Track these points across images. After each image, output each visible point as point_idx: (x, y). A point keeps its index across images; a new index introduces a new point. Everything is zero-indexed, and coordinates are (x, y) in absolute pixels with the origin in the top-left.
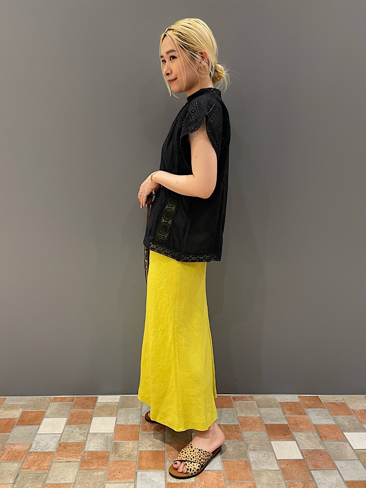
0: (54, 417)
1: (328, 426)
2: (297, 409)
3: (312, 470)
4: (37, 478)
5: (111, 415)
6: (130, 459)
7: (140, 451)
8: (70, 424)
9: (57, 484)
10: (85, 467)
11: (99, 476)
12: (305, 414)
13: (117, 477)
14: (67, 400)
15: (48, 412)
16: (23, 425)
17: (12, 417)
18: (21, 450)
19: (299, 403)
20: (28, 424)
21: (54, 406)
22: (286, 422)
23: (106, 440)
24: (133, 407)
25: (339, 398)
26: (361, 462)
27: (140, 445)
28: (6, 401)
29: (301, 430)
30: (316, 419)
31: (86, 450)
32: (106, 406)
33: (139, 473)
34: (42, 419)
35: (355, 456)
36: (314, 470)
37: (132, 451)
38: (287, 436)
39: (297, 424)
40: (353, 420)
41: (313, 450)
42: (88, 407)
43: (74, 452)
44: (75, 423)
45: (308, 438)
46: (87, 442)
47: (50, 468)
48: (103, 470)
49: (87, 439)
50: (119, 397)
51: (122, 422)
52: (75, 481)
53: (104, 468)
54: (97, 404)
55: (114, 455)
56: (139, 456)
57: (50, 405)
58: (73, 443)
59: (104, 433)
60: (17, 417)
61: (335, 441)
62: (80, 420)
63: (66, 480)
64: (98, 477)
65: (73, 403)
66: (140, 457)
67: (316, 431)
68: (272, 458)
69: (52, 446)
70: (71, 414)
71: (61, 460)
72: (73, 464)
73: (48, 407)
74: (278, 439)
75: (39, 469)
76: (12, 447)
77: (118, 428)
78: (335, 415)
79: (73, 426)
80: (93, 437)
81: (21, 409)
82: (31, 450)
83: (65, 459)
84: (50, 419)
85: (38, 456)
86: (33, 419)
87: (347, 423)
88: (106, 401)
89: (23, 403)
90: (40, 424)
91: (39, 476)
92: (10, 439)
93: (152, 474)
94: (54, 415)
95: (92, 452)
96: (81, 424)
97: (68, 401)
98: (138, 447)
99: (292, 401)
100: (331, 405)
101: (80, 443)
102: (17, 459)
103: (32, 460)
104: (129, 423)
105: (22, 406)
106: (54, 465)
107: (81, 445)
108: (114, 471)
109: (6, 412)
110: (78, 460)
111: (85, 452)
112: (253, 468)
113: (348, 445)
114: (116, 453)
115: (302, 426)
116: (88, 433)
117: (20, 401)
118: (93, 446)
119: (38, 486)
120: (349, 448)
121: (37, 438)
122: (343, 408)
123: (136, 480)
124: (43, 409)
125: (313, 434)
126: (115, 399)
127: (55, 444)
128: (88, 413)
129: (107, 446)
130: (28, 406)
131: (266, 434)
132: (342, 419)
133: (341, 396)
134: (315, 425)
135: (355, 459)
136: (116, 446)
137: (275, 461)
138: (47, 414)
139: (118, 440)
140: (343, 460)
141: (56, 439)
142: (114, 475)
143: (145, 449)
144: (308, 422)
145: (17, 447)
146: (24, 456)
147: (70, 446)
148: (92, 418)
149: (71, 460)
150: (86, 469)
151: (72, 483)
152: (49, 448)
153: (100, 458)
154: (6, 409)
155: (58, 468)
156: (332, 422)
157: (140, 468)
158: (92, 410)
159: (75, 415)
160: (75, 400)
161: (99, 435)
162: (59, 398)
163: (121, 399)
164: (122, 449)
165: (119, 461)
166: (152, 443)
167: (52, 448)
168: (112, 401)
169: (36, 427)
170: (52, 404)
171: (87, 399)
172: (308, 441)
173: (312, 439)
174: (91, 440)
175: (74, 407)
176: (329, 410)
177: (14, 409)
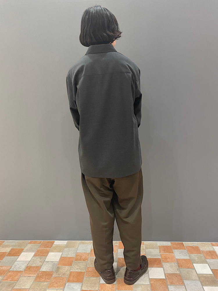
1: (185, 260)
2: (169, 250)
4: (9, 285)
5: (59, 252)
6: (64, 276)
7: (71, 272)
8: (35, 256)
9: (19, 289)
12: (172, 253)
13: (54, 286)
15: (26, 249)
16: (10, 256)
17: (5, 252)
18: (5, 269)
19: (170, 246)
20: (12, 256)
22: (160, 257)
23: (54, 265)
24: (73, 247)
25: (195, 244)
26: (200, 281)
27: (72, 268)
28: (4, 243)
29: (168, 262)
30: (178, 256)
31: (41, 270)
32: (58, 246)
33: (67, 284)
34: (21, 253)
36: (170, 285)
37: (66, 271)
38: (159, 265)
39: (166, 258)
40: (201, 257)
41: (172, 274)
42: (48, 247)
43: (34, 271)
44: (39, 255)
45: (171, 266)
46: (43, 266)
47: (18, 280)
48: (47, 282)
49: (43, 264)
50: (66, 241)
51: (65, 255)
52: (31, 287)
53: (48, 280)
54: (54, 245)
55: (55, 274)
56: (70, 274)
57: (28, 245)
58: (35, 266)
59: (53, 261)
60: (8, 252)
61: (187, 269)
62: (42, 254)
63: (25, 287)
64: (43, 285)
65: (40, 244)
67: (177, 262)
68: (146, 278)
69: (23, 267)
71: (25, 276)
72: (31, 278)
73: (26, 246)
74: (152, 267)
75: (12, 280)
77: (62, 259)
78: (190, 254)
79: (37, 257)
80: (47, 263)
81: (11, 247)
82: (10, 270)
83: (28, 275)
84: (25, 253)
85: (13, 273)
87: (197, 259)
88: (58, 244)
90: (19, 256)
91: (11, 284)
93: (74, 285)
94: (28, 251)
95: (44, 272)
96: (42, 256)
97: (37, 243)
98: (70, 269)
99: (167, 245)
100: (189, 248)
101: (38, 266)
102: (2, 274)
103: (9, 275)
104: (69, 256)
105: (12, 246)
106: (21, 278)
107: (39, 268)
108: (53, 283)
109: (3, 249)
110: (35, 276)
111: (40, 272)
113: (194, 271)
114: (57, 273)
115: (169, 260)
116: (44, 261)
117: (12, 243)
118: (45, 268)
119: (9, 290)
120: (195, 273)
121: (16, 263)
122: (196, 250)
123: (64, 288)
124: (23, 247)
125: (175, 264)
126: (64, 243)
128: (47, 250)
129: (53, 268)
130: (15, 246)
132: (194, 256)
133: (196, 242)
134: (177, 259)
135: (197, 279)
136: (58, 269)
137: (148, 279)
138: (24, 250)
139: (60, 265)
140: (189, 280)
141: (26, 264)
142: (53, 285)
143: (74, 271)
144: (173, 257)
145: (3, 268)
146: (6, 273)
147: (32, 268)
148: (48, 253)
149: (31, 276)
150: (38, 281)
151: (28, 289)
152: (20, 269)
153: (48, 275)
154: (3, 247)
155: (23, 280)
156: (187, 258)
157: (68, 281)
158: (50, 249)
159: (40, 251)
160: (42, 243)
161: (50, 262)
162: (33, 241)
163: (67, 243)
164: (61, 271)
165: (58, 277)
166: (79, 267)
167: (22, 269)
168: (62, 244)
169: (16, 257)
170: (29, 245)
171: (48, 242)
172: (170, 268)
173: (173, 267)
174: (45, 265)
175: (40, 246)
176: (187, 251)
177: (7, 247)
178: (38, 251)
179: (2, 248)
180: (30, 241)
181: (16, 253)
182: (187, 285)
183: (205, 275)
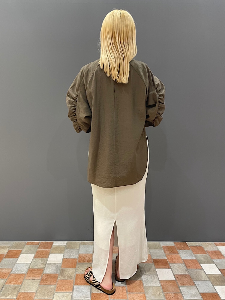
0: (26, 254)
1: (192, 260)
2: (173, 250)
3: (180, 286)
4: (14, 288)
5: (61, 253)
6: (70, 278)
7: (77, 274)
8: (36, 258)
9: (26, 293)
10: (43, 283)
11: (51, 288)
12: (178, 253)
13: (62, 289)
14: (35, 244)
15: (24, 250)
16: (8, 258)
17: (2, 253)
18: (6, 272)
19: (174, 246)
20: (11, 258)
21: (27, 247)
22: (165, 258)
23: (57, 267)
24: (74, 248)
25: (199, 244)
26: (210, 281)
27: (77, 270)
29: (175, 263)
30: (184, 256)
31: (44, 273)
32: (58, 247)
33: (75, 287)
34: (20, 255)
35: (207, 278)
36: (182, 286)
37: (72, 274)
38: (166, 266)
39: (172, 259)
40: (207, 257)
41: (181, 274)
42: (47, 248)
43: (37, 274)
44: (39, 257)
45: (179, 267)
46: (45, 268)
47: (22, 283)
48: (53, 285)
51: (67, 256)
52: (37, 290)
53: (54, 283)
54: (53, 246)
55: (60, 276)
56: (76, 277)
58: (37, 269)
59: (56, 263)
60: (5, 253)
61: (195, 269)
63: (31, 290)
65: (39, 245)
67: (184, 263)
68: (156, 280)
69: (24, 270)
70: (37, 251)
71: (29, 279)
72: (36, 281)
73: (24, 247)
74: (160, 268)
75: (16, 283)
76: (1, 270)
77: (65, 261)
78: (196, 254)
79: (37, 259)
80: (49, 265)
81: (8, 249)
82: (12, 273)
83: (31, 278)
84: (24, 254)
85: (16, 276)
86: (14, 255)
88: (58, 245)
89: (9, 245)
90: (18, 258)
91: (16, 288)
93: (83, 288)
94: (27, 252)
95: (48, 274)
99: (170, 245)
100: (194, 248)
101: (41, 269)
102: (3, 277)
103: (12, 278)
104: (71, 257)
105: (8, 247)
106: (25, 281)
108: (60, 286)
110: (39, 279)
112: (144, 285)
113: (203, 271)
114: (62, 275)
115: (175, 260)
116: (46, 263)
118: (48, 271)
120: (203, 273)
121: (16, 265)
122: (201, 250)
123: (73, 291)
124: (20, 249)
125: (182, 266)
126: (64, 243)
127: (26, 269)
128: (47, 251)
129: (57, 271)
130: (12, 247)
131: (153, 265)
132: (200, 257)
133: (200, 242)
134: (183, 260)
135: (207, 280)
136: (62, 271)
137: (158, 281)
138: (23, 251)
139: (64, 267)
140: (199, 280)
141: (27, 266)
142: (60, 288)
143: (80, 273)
144: (179, 258)
145: (4, 271)
146: (8, 276)
147: (35, 271)
148: (49, 254)
149: (35, 278)
151: (34, 292)
152: (22, 271)
153: (53, 278)
155: (27, 283)
156: (194, 258)
157: (76, 284)
158: (50, 250)
159: (40, 252)
160: (40, 243)
161: (53, 264)
162: (31, 242)
163: (67, 243)
164: (66, 273)
165: (64, 279)
166: (84, 269)
167: (24, 271)
168: (62, 245)
169: (16, 259)
170: (26, 246)
171: (47, 243)
172: (179, 269)
173: (181, 268)
174: (48, 267)
175: (39, 248)
176: (192, 251)
177: (4, 248)
178: (37, 253)
180: (27, 242)
181: (15, 255)
182: (198, 285)
183: (214, 275)
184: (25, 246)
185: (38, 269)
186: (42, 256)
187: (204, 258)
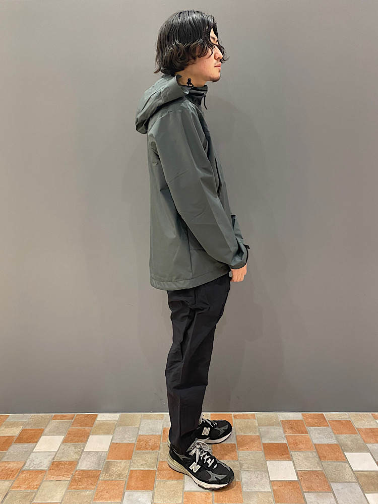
0: (51, 435)
1: (329, 445)
2: (299, 427)
3: (306, 492)
4: (25, 497)
5: (107, 433)
6: (120, 478)
7: (131, 471)
8: (66, 442)
10: (74, 487)
11: (87, 496)
12: (306, 433)
13: (104, 496)
14: (67, 418)
15: (47, 430)
16: (20, 443)
17: (11, 435)
18: (14, 468)
19: (302, 421)
20: (25, 442)
21: (54, 423)
22: (285, 442)
23: (100, 458)
24: (132, 425)
25: (344, 416)
26: (360, 485)
27: (132, 464)
28: (8, 418)
29: (300, 450)
30: (317, 438)
31: (77, 469)
32: (104, 423)
33: (126, 493)
34: (41, 437)
35: (354, 478)
36: (308, 492)
37: (123, 470)
38: (284, 456)
39: (296, 443)
40: (356, 439)
41: (309, 471)
42: (86, 425)
43: (65, 471)
44: (71, 441)
45: (307, 458)
46: (80, 461)
47: (40, 486)
48: (91, 489)
49: (80, 458)
50: (118, 415)
51: (118, 440)
52: (62, 500)
53: (93, 487)
54: (96, 422)
55: (104, 475)
58: (66, 461)
59: (98, 452)
60: (16, 435)
61: (334, 462)
62: (77, 438)
63: (52, 500)
64: (85, 497)
65: (73, 421)
66: (131, 476)
67: (315, 450)
68: (265, 480)
69: (45, 464)
70: (69, 431)
71: (52, 479)
72: (62, 482)
73: (48, 424)
74: (274, 459)
75: (29, 488)
76: (6, 465)
77: (113, 447)
78: (338, 434)
79: (69, 444)
80: (87, 455)
81: (21, 427)
82: (24, 469)
83: (55, 477)
84: (48, 436)
85: (30, 475)
86: (30, 437)
87: (349, 443)
88: (105, 419)
89: (24, 421)
90: (37, 442)
91: (27, 495)
92: (6, 457)
93: (139, 494)
94: (53, 433)
95: (83, 471)
96: (77, 442)
98: (130, 466)
99: (295, 419)
100: (335, 423)
101: (73, 462)
102: (9, 478)
103: (23, 478)
104: (125, 441)
105: (22, 424)
106: (44, 484)
107: (73, 464)
108: (102, 491)
109: (7, 430)
110: (68, 479)
111: (76, 471)
112: (244, 489)
113: (347, 465)
114: (107, 473)
115: (301, 446)
116: (83, 451)
117: (22, 418)
118: (83, 466)
120: (348, 469)
121: (32, 456)
122: (347, 426)
123: (122, 500)
124: (42, 427)
125: (312, 454)
126: (115, 417)
127: (48, 463)
128: (85, 431)
129: (99, 465)
130: (28, 424)
131: (263, 454)
132: (345, 438)
133: (347, 413)
134: (315, 445)
135: (354, 481)
136: (108, 465)
137: (268, 483)
138: (45, 432)
139: (110, 459)
140: (340, 482)
141: (50, 457)
142: (101, 495)
143: (136, 469)
144: (309, 441)
145: (11, 465)
146: (17, 475)
147: (62, 465)
148: (88, 436)
149: (61, 479)
152: (42, 466)
153: (91, 476)
154: (7, 426)
155: (47, 486)
156: (334, 441)
157: (129, 488)
158: (90, 428)
159: (73, 433)
160: (75, 418)
161: (93, 453)
162: (60, 415)
163: (120, 417)
164: (113, 469)
165: (109, 480)
166: (144, 463)
167: (45, 466)
168: (111, 419)
169: (32, 445)
170: (52, 421)
171: (87, 417)
172: (306, 461)
173: (310, 459)
174: (84, 459)
175: (73, 424)
176: (332, 429)
177: (15, 426)
178: (69, 433)
179: (6, 428)
180: (54, 414)
181: (32, 438)
182: (336, 491)
183: (366, 473)
184: (49, 422)
185: (68, 461)
186: (76, 440)
187: (351, 441)
